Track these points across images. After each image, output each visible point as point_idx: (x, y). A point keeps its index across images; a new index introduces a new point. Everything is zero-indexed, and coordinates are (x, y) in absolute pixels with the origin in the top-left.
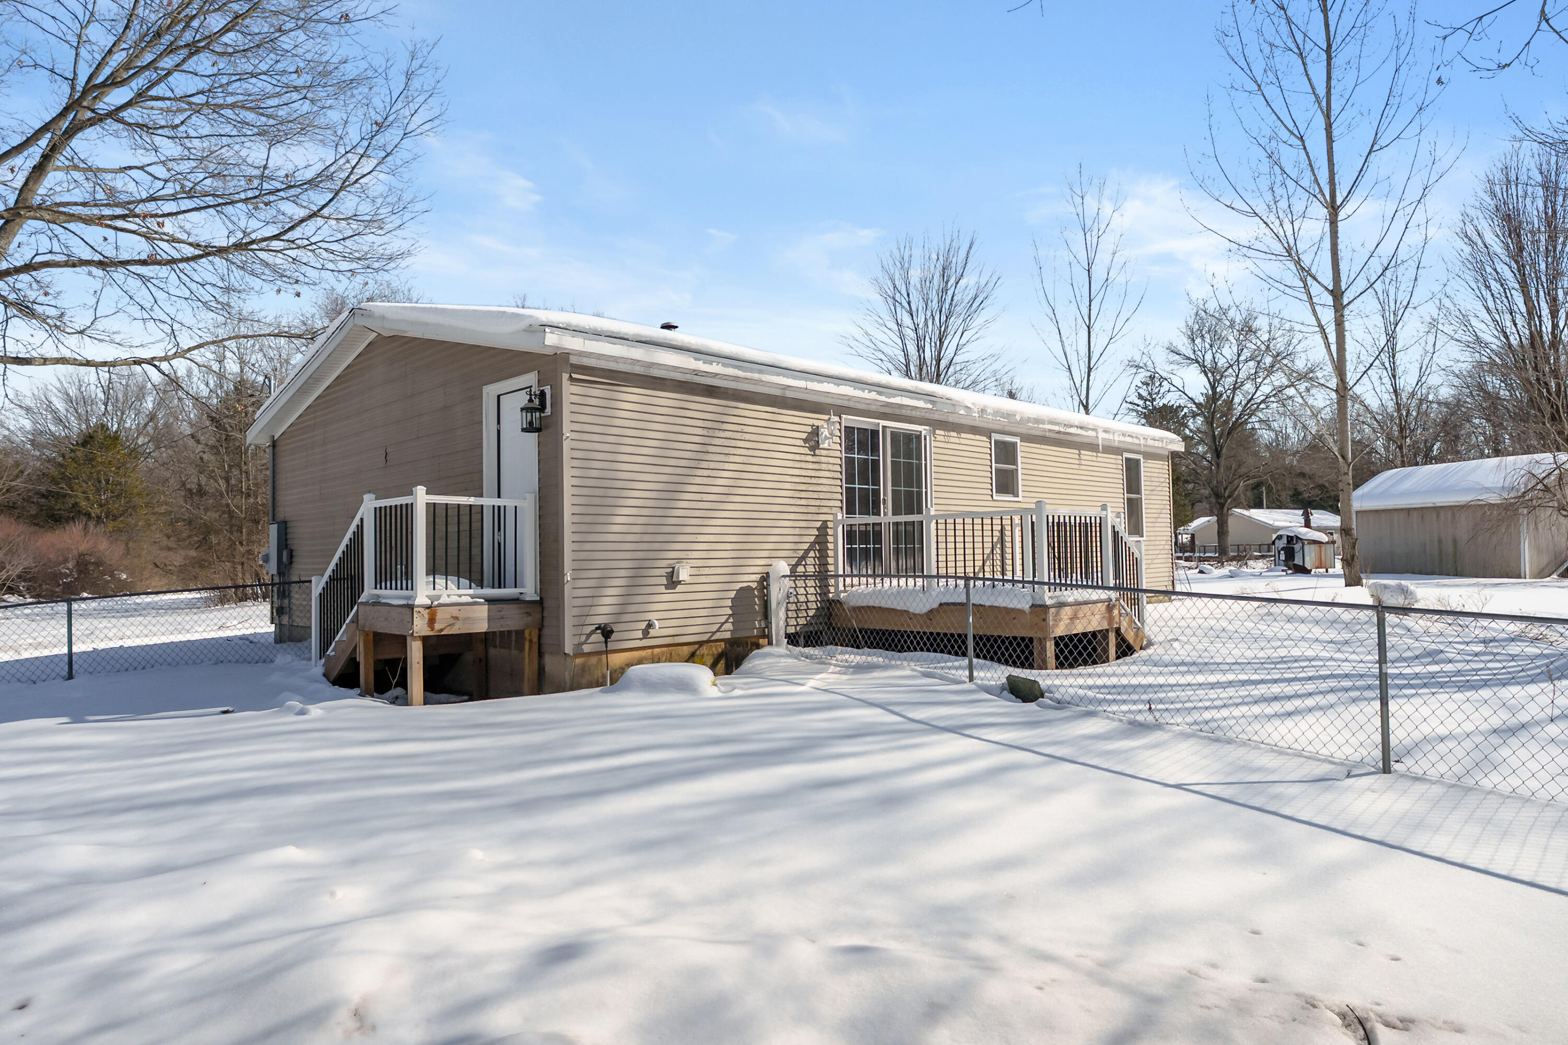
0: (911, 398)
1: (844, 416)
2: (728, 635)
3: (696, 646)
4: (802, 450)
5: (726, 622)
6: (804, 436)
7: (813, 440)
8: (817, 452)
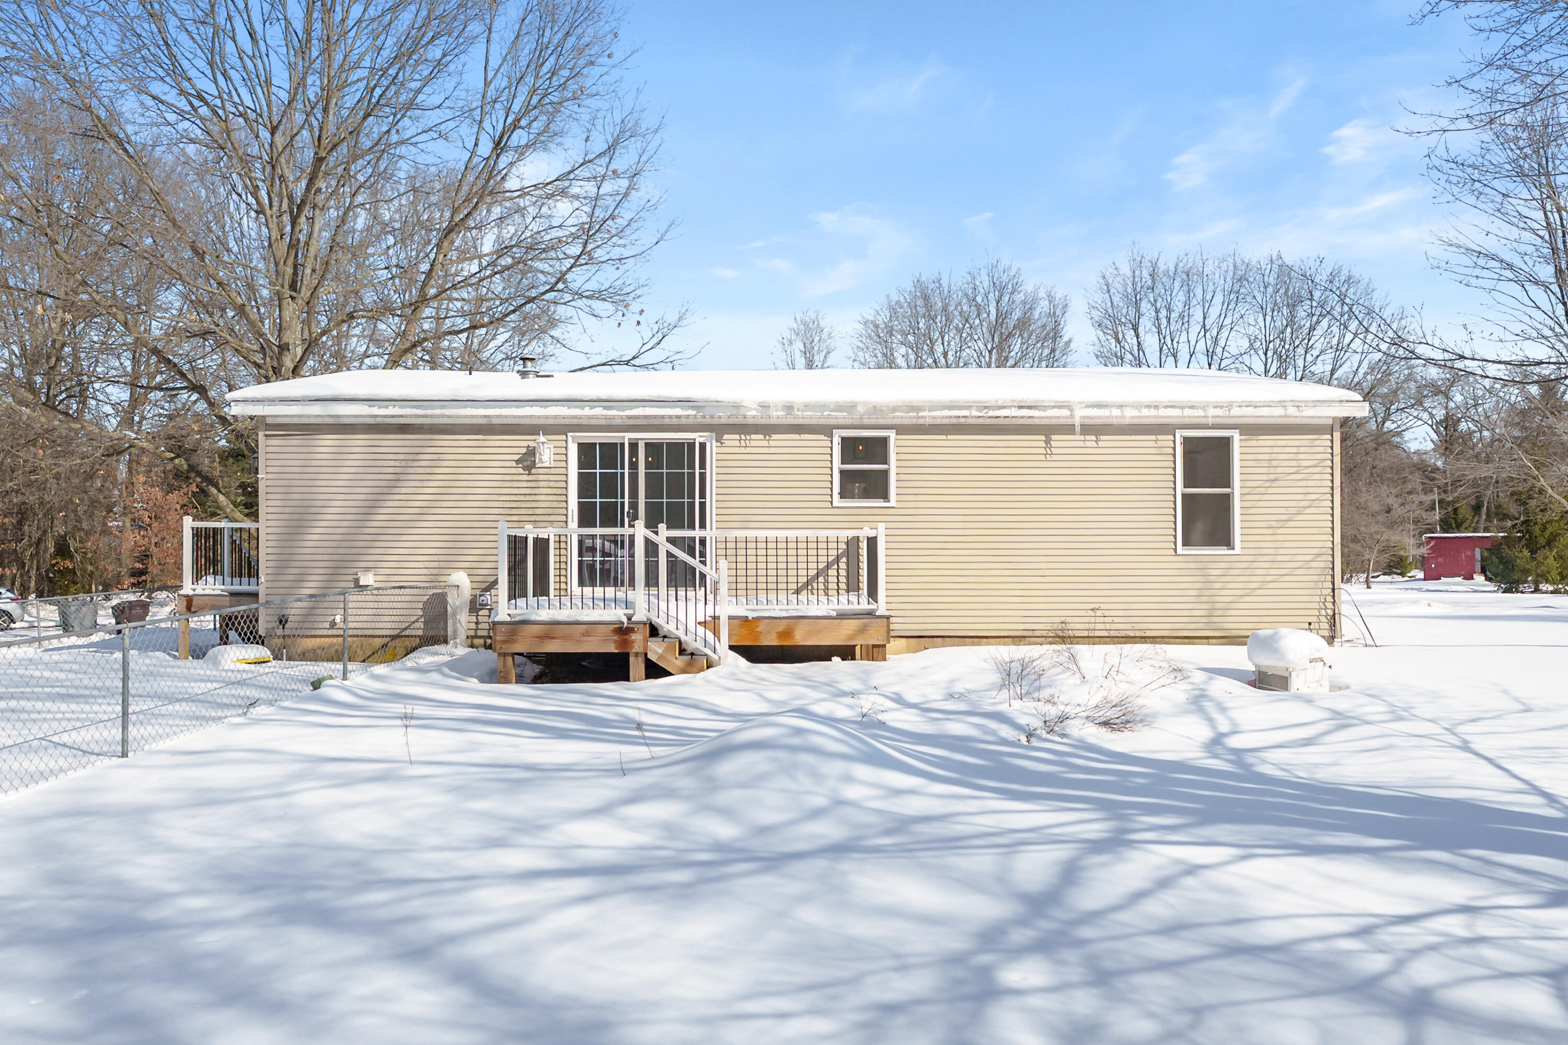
0: (659, 407)
1: (569, 434)
2: (420, 633)
3: (388, 639)
4: (514, 471)
5: (417, 621)
6: (517, 457)
7: (528, 461)
8: (533, 471)
